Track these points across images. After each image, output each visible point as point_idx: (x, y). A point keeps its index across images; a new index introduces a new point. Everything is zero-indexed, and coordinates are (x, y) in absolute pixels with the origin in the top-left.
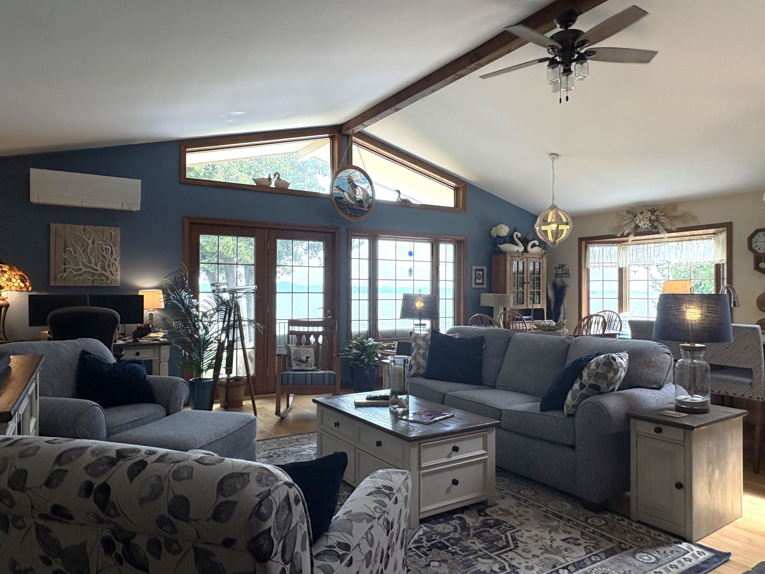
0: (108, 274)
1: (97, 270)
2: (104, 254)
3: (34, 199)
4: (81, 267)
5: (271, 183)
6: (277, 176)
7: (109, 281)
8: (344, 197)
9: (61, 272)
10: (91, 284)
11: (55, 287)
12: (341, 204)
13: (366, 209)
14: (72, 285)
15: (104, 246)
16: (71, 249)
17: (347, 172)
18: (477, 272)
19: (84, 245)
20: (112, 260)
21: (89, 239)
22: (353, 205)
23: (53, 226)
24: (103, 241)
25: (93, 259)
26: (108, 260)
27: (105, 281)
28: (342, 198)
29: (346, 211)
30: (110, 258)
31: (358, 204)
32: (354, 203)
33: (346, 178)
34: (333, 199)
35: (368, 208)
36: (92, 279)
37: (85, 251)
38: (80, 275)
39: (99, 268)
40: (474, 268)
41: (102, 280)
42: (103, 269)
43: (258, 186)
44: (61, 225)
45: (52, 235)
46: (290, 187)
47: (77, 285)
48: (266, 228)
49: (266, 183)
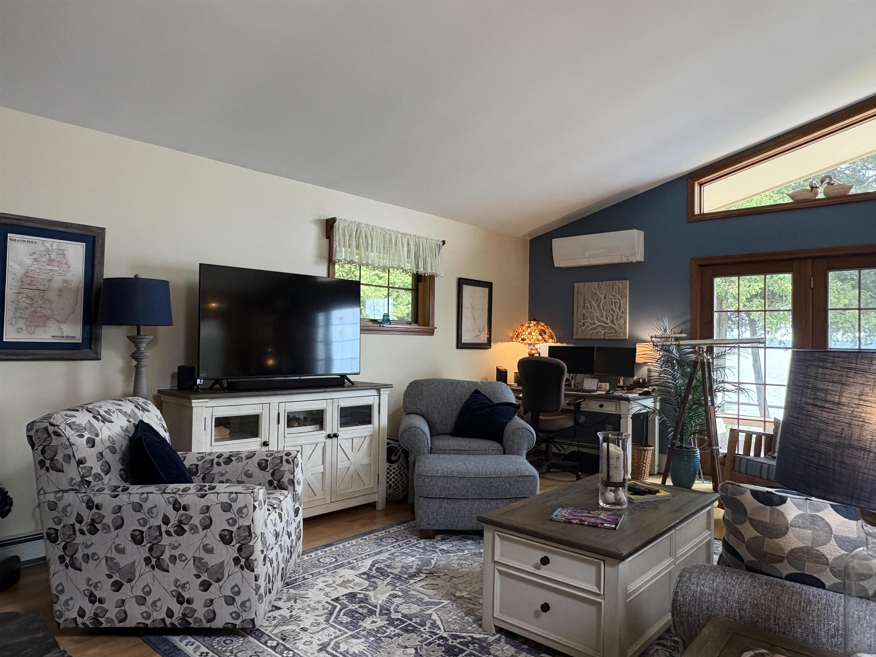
0: (616, 327)
1: (607, 324)
2: (613, 307)
3: (556, 265)
4: (596, 321)
5: (816, 194)
6: (827, 180)
7: (617, 334)
9: (581, 326)
10: (603, 337)
11: (576, 339)
14: (588, 337)
15: (614, 300)
16: (588, 305)
19: (598, 301)
20: (620, 314)
21: (602, 295)
23: (576, 285)
24: (613, 295)
25: (604, 313)
26: (616, 313)
27: (614, 334)
30: (618, 311)
36: (603, 332)
37: (598, 306)
38: (595, 328)
39: (609, 322)
41: (612, 333)
42: (612, 322)
43: (796, 202)
44: (581, 284)
45: (575, 292)
46: (853, 191)
47: (593, 337)
48: (809, 258)
49: (809, 196)
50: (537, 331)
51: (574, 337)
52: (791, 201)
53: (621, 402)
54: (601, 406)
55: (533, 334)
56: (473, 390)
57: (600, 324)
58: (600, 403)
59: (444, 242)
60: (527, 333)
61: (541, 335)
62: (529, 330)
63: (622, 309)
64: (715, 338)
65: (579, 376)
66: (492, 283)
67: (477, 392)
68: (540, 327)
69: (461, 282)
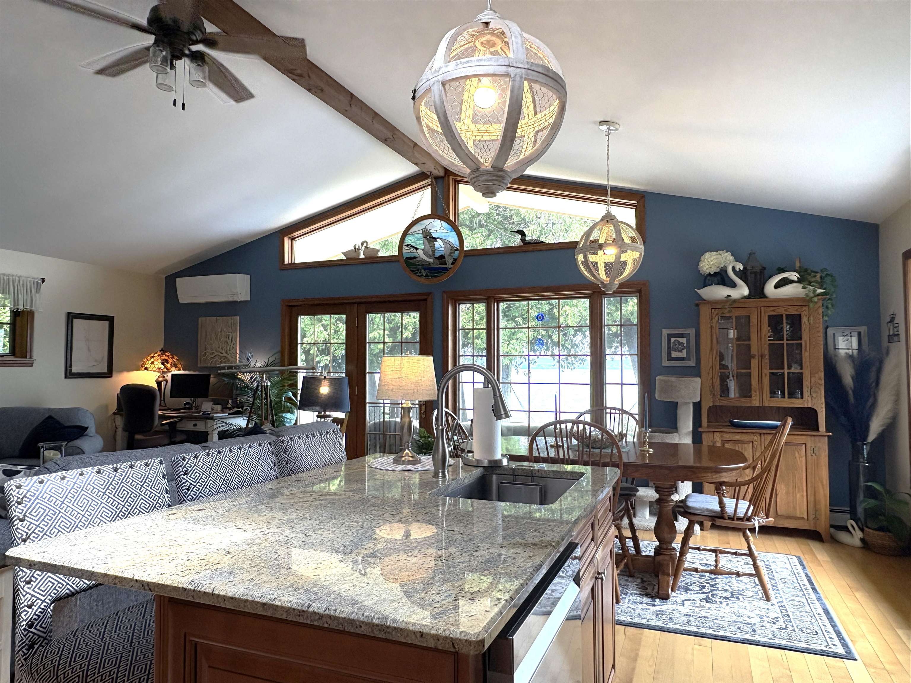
0: (229, 357)
1: (223, 354)
2: (227, 340)
3: (181, 301)
4: (214, 351)
5: (359, 254)
6: (365, 244)
7: (230, 362)
8: (417, 256)
9: (203, 356)
10: (219, 365)
11: (200, 367)
12: (413, 264)
13: (448, 266)
14: (209, 365)
15: (228, 333)
16: (209, 337)
17: (422, 224)
18: (673, 340)
19: (216, 333)
20: (232, 345)
21: (219, 328)
22: (429, 263)
23: (200, 319)
24: (227, 329)
25: (221, 344)
26: (230, 345)
27: (227, 363)
28: (415, 258)
29: (421, 272)
30: (231, 343)
31: (438, 262)
32: (431, 260)
33: (421, 232)
34: (402, 261)
35: (453, 263)
36: (220, 361)
37: (216, 338)
38: (214, 358)
39: (223, 352)
40: (665, 332)
41: (226, 361)
42: (226, 353)
43: (348, 259)
44: (204, 319)
45: (200, 326)
46: (380, 254)
47: (212, 366)
48: (355, 303)
49: (354, 255)
50: (160, 360)
51: (199, 365)
52: (345, 258)
53: (208, 421)
54: (195, 425)
55: (156, 363)
56: (47, 416)
57: (217, 353)
58: (195, 422)
59: (43, 280)
60: (150, 362)
61: (163, 364)
62: (152, 360)
63: (234, 342)
64: (299, 365)
65: (200, 400)
66: (113, 317)
67: (50, 417)
68: (164, 357)
69: (71, 317)
